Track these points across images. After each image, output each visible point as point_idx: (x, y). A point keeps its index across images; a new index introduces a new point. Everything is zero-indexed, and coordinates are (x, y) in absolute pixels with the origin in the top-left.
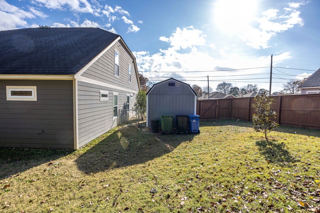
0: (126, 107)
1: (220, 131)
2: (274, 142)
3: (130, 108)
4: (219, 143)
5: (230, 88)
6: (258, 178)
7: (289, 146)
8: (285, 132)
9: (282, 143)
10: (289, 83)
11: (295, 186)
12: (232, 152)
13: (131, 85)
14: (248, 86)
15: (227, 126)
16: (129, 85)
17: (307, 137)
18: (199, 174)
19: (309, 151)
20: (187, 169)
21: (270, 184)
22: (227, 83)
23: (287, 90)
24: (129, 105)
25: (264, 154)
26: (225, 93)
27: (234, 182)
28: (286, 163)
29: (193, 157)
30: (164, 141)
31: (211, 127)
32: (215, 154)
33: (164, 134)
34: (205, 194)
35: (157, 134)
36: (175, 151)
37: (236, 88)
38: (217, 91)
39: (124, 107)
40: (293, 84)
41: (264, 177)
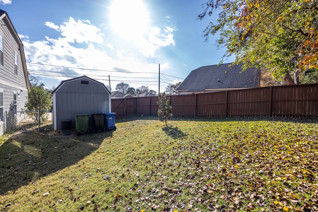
0: (13, 108)
1: (133, 125)
2: (172, 127)
3: (19, 109)
4: (137, 134)
5: (127, 88)
6: (173, 148)
7: (180, 128)
8: (175, 120)
9: (176, 127)
10: (168, 87)
11: (191, 147)
12: (150, 138)
13: (17, 80)
14: (142, 87)
15: (136, 121)
16: (15, 78)
17: (187, 122)
18: (135, 156)
19: (191, 129)
20: (124, 156)
21: (181, 149)
22: (125, 83)
23: (167, 91)
24: (16, 105)
25: (169, 135)
26: (124, 92)
27: (161, 154)
28: (183, 137)
29: (122, 147)
30: (84, 141)
31: (123, 123)
32: (139, 142)
33: (79, 134)
34: (148, 165)
35: (70, 136)
36: (102, 146)
37: (132, 88)
38: (116, 91)
39: (10, 108)
40: (171, 87)
41: (176, 146)
